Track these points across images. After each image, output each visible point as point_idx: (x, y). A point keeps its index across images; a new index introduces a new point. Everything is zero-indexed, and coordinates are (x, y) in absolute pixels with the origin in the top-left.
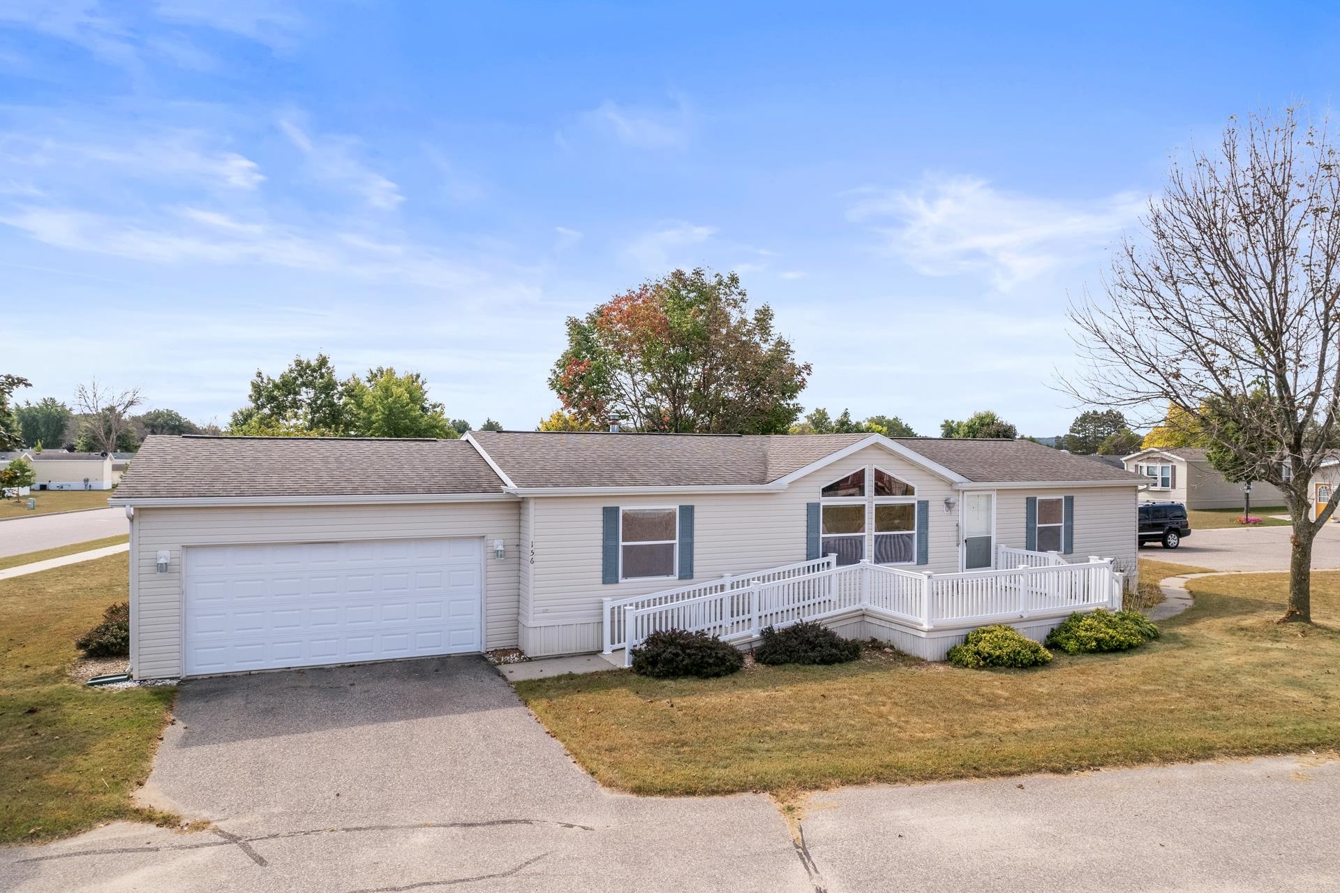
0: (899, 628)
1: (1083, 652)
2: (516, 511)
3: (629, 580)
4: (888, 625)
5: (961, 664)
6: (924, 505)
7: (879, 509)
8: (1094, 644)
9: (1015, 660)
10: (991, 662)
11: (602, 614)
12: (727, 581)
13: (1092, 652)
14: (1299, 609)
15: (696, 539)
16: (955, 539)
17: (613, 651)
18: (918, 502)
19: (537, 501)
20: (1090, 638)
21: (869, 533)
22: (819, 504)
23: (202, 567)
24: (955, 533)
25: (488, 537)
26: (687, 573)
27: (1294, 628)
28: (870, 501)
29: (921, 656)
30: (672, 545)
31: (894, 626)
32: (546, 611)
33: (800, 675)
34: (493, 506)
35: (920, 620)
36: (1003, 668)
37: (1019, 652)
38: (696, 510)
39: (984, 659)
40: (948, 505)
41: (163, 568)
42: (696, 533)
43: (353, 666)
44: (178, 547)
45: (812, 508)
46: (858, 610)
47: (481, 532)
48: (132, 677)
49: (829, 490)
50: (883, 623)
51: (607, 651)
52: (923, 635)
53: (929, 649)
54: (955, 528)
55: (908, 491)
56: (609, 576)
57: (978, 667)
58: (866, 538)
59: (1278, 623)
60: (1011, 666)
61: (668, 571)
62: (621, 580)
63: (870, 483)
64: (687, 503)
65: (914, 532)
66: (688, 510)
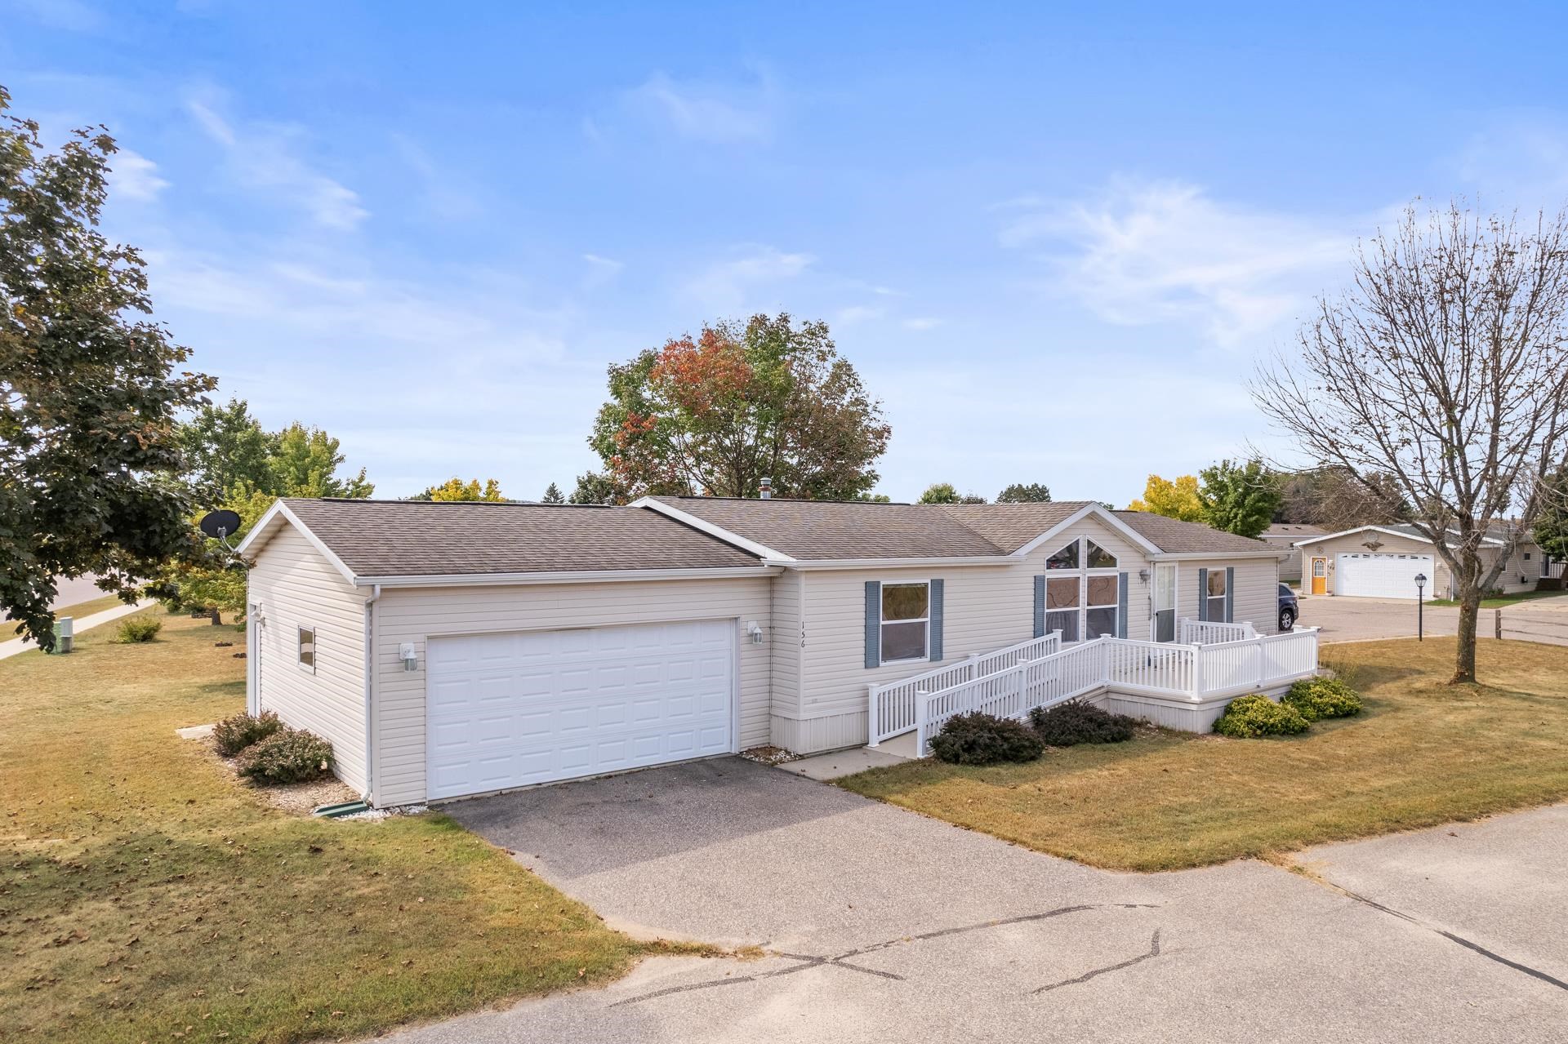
0: (1158, 702)
1: (1323, 718)
2: (768, 588)
3: (888, 663)
4: (1143, 700)
5: (1234, 734)
6: (1124, 577)
7: (1092, 582)
8: (1332, 709)
9: (1287, 727)
10: (1267, 730)
11: (867, 702)
12: (975, 660)
13: (1330, 717)
14: (1466, 671)
15: (945, 616)
16: (1147, 612)
17: (880, 743)
18: (1119, 574)
19: (809, 575)
20: (1327, 704)
21: (1083, 607)
22: (1043, 577)
23: (445, 662)
24: (1147, 607)
25: (743, 618)
26: (937, 655)
27: (1464, 688)
28: (1084, 573)
29: (1190, 729)
30: (923, 623)
31: (1151, 701)
32: (815, 701)
33: (1098, 754)
34: (747, 582)
35: (1188, 693)
36: (1277, 736)
37: (1290, 719)
38: (945, 584)
39: (1260, 728)
40: (1144, 577)
41: (408, 665)
42: (945, 609)
43: (610, 777)
44: (422, 637)
45: (1038, 581)
46: (1100, 688)
47: (732, 613)
48: (372, 805)
49: (1053, 563)
50: (1135, 699)
51: (874, 744)
52: (1194, 707)
53: (1199, 722)
54: (1147, 601)
55: (1113, 563)
56: (870, 662)
57: (1255, 736)
58: (1080, 613)
59: (1450, 684)
60: (1284, 733)
61: (920, 653)
62: (882, 664)
63: (1083, 554)
64: (937, 576)
65: (1117, 606)
66: (938, 585)
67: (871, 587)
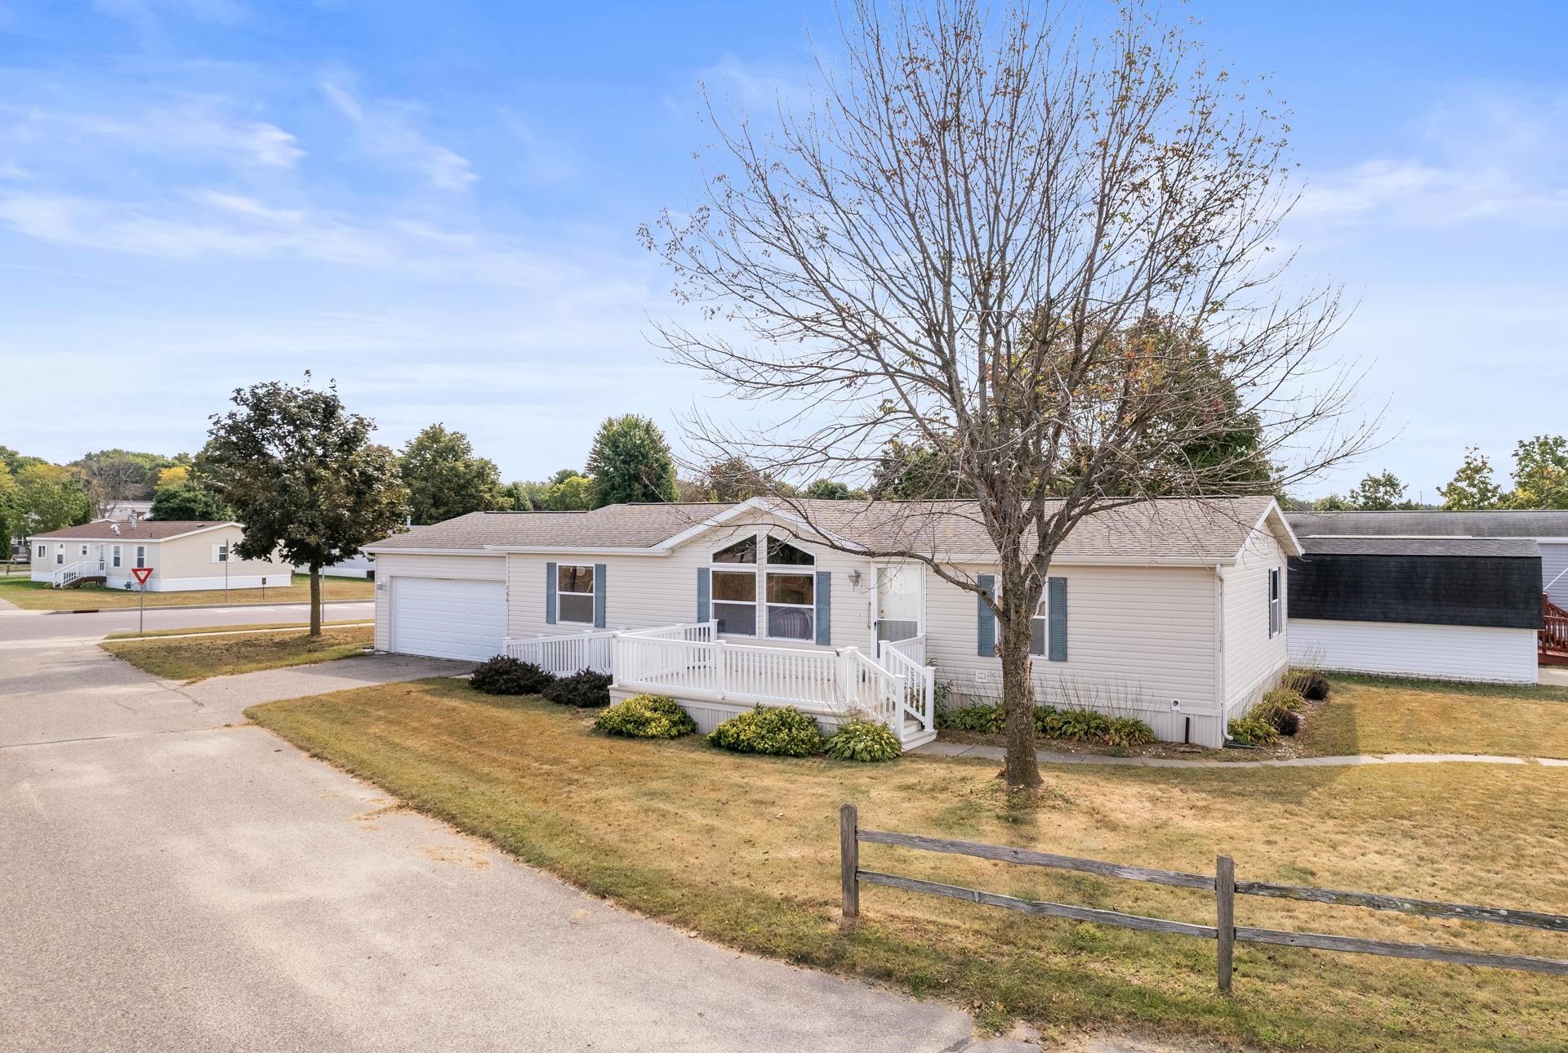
3: (563, 622)
6: (825, 577)
15: (607, 594)
16: (866, 620)
18: (817, 573)
19: (510, 556)
21: (761, 604)
22: (708, 569)
24: (865, 613)
26: (601, 623)
28: (761, 569)
30: (591, 598)
38: (607, 568)
40: (856, 579)
42: (608, 588)
44: (388, 576)
45: (702, 573)
49: (717, 557)
54: (866, 607)
55: (808, 559)
56: (550, 619)
58: (758, 608)
62: (558, 622)
63: (762, 548)
64: (601, 562)
65: (814, 607)
66: (602, 569)
67: (551, 567)
